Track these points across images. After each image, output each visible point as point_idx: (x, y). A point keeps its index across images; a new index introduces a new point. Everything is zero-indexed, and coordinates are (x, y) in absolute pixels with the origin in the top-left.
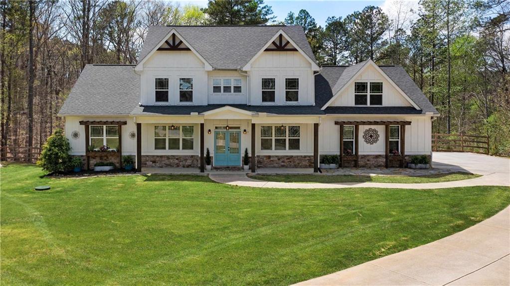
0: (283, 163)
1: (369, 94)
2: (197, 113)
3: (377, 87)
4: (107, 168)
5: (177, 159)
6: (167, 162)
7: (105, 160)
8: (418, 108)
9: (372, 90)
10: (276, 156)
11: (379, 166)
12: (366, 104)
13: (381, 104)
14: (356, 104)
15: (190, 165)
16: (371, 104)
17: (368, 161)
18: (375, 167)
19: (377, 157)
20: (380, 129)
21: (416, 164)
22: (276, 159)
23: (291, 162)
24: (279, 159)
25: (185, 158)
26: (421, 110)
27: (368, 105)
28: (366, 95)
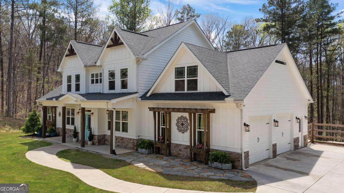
1: (186, 79)
3: (193, 71)
8: (226, 93)
9: (189, 74)
12: (184, 90)
13: (197, 89)
14: (176, 90)
16: (188, 90)
27: (186, 91)
28: (184, 81)
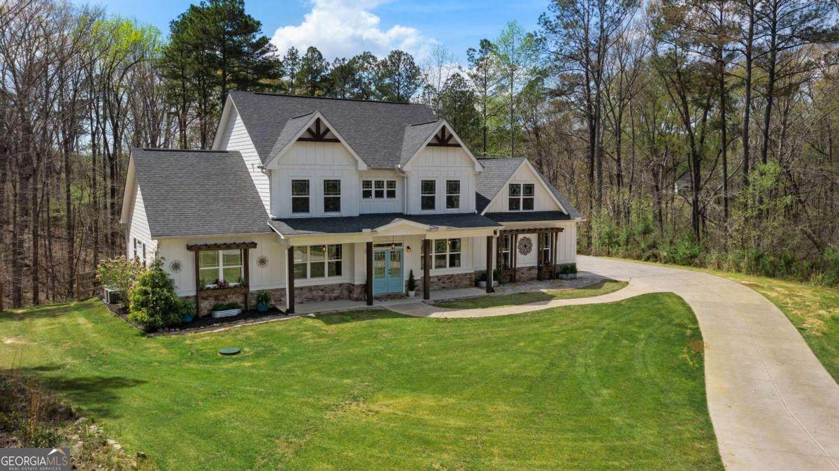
0: (443, 285)
1: (522, 197)
2: (370, 230)
3: (529, 189)
4: (234, 312)
5: (322, 290)
6: (309, 295)
7: (223, 300)
8: (566, 213)
9: (525, 192)
10: (436, 277)
11: (532, 279)
12: (518, 208)
13: (532, 208)
14: (510, 209)
15: (338, 297)
16: (524, 208)
17: (522, 274)
18: (528, 280)
19: (530, 268)
20: (533, 238)
21: (567, 274)
22: (436, 279)
23: (451, 282)
24: (439, 280)
25: (332, 288)
26: (569, 215)
27: (521, 210)
28: (519, 199)
